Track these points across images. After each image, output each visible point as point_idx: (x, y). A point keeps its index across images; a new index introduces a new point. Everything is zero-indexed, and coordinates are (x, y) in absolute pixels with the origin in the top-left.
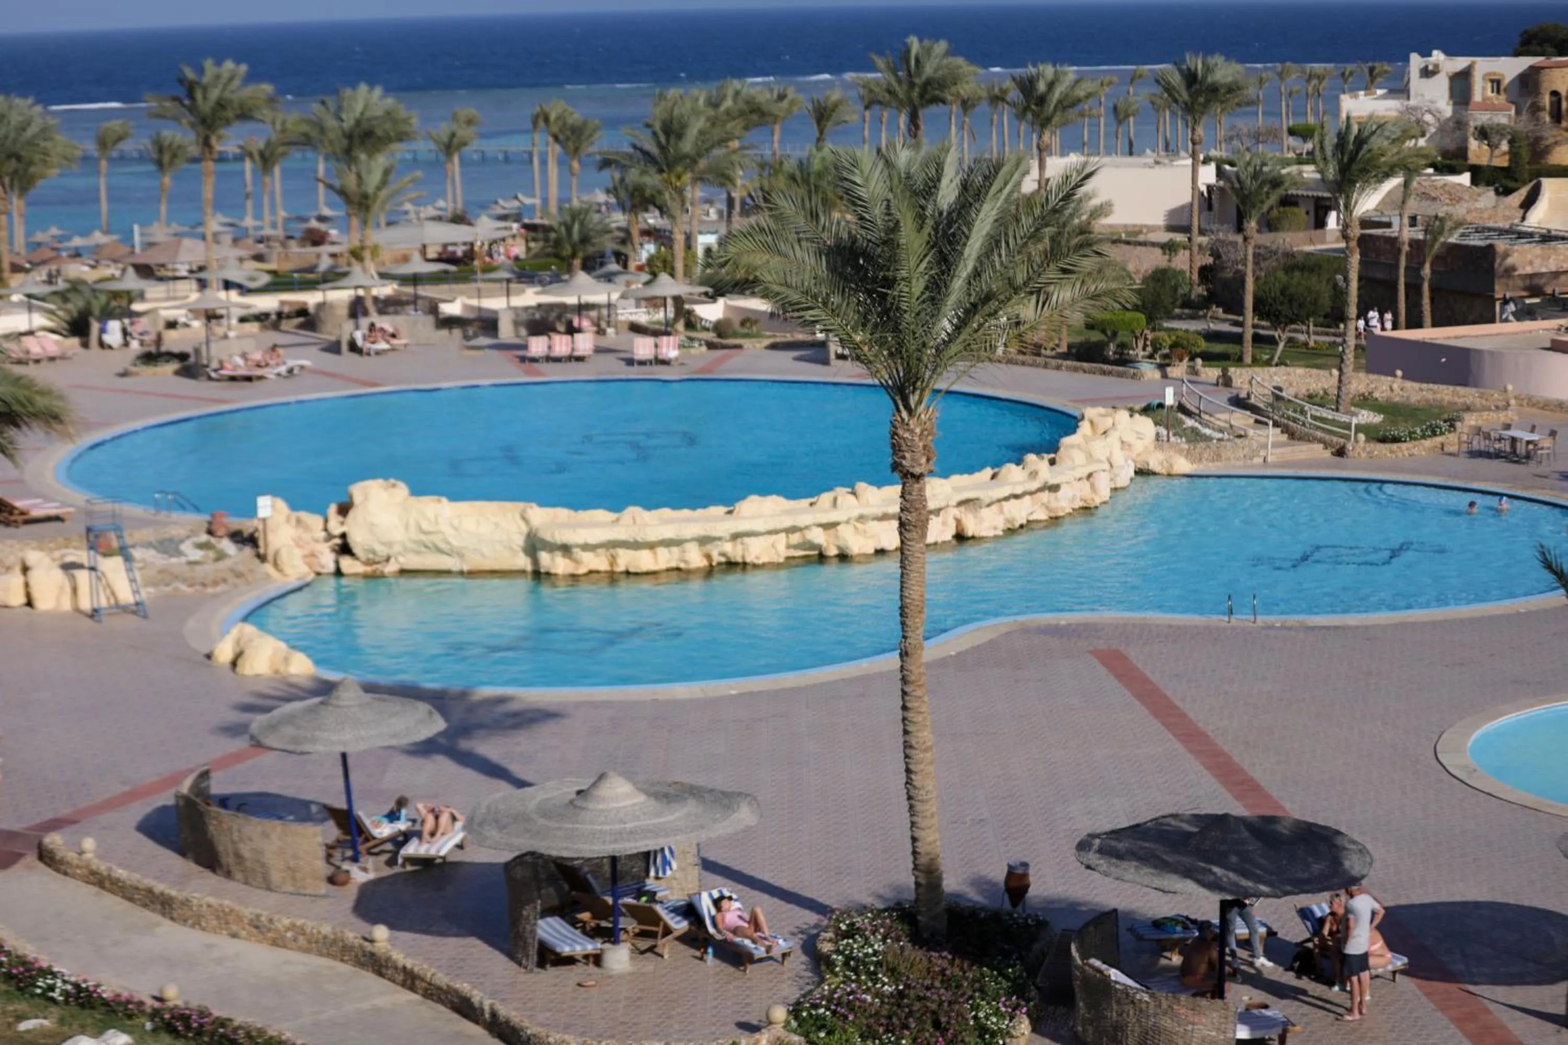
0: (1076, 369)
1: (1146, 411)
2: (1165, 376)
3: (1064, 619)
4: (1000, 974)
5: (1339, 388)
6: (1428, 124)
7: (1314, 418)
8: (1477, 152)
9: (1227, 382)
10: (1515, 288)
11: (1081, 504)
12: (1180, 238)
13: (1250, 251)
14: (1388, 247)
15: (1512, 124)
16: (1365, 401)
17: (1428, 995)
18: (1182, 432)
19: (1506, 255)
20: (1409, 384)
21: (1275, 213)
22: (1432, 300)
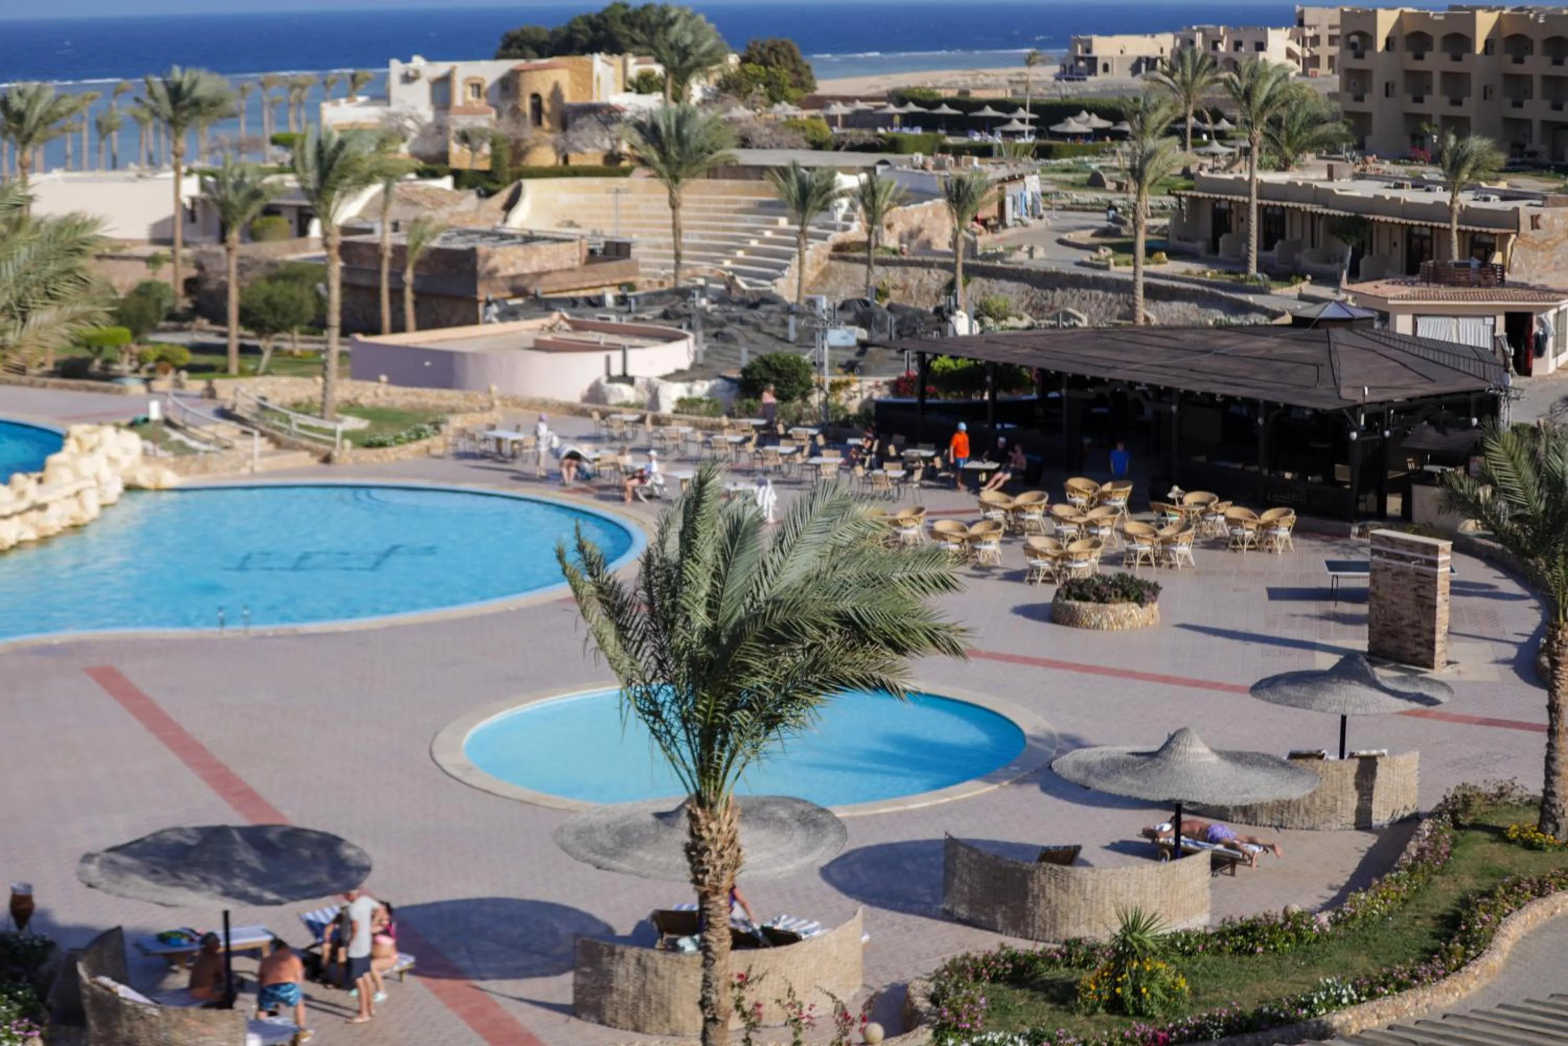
0: (61, 387)
1: (133, 425)
2: (150, 390)
3: (56, 638)
4: (11, 998)
5: (324, 396)
6: (409, 129)
7: (301, 426)
8: (460, 156)
9: (211, 393)
10: (496, 289)
11: (71, 522)
12: (164, 251)
13: (233, 262)
14: (370, 253)
15: (493, 128)
16: (351, 408)
17: (437, 992)
18: (167, 445)
19: (488, 257)
20: (394, 389)
21: (258, 223)
22: (416, 304)
